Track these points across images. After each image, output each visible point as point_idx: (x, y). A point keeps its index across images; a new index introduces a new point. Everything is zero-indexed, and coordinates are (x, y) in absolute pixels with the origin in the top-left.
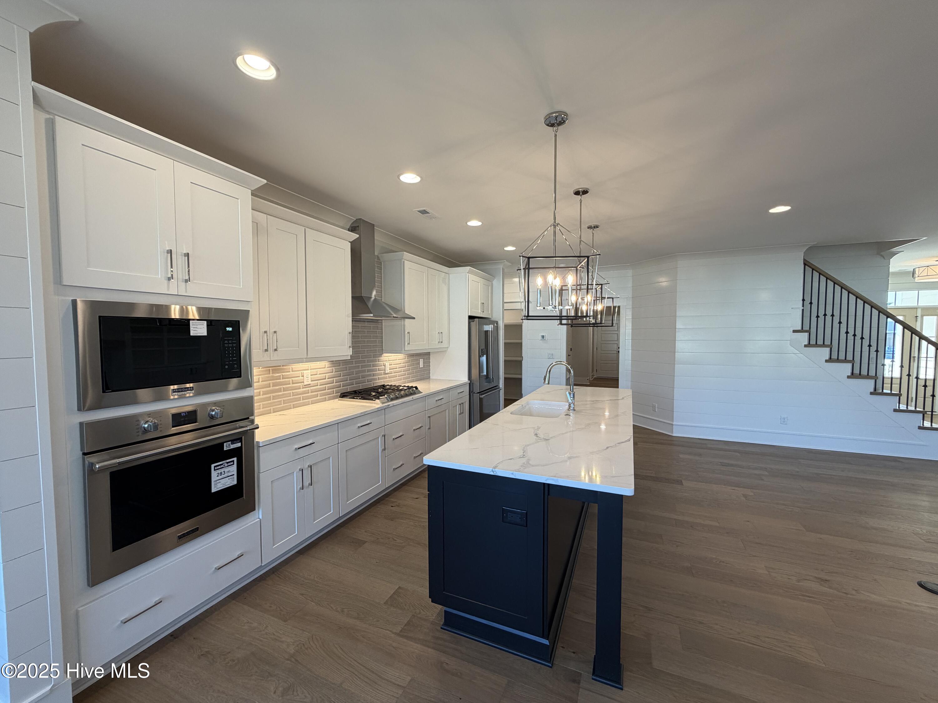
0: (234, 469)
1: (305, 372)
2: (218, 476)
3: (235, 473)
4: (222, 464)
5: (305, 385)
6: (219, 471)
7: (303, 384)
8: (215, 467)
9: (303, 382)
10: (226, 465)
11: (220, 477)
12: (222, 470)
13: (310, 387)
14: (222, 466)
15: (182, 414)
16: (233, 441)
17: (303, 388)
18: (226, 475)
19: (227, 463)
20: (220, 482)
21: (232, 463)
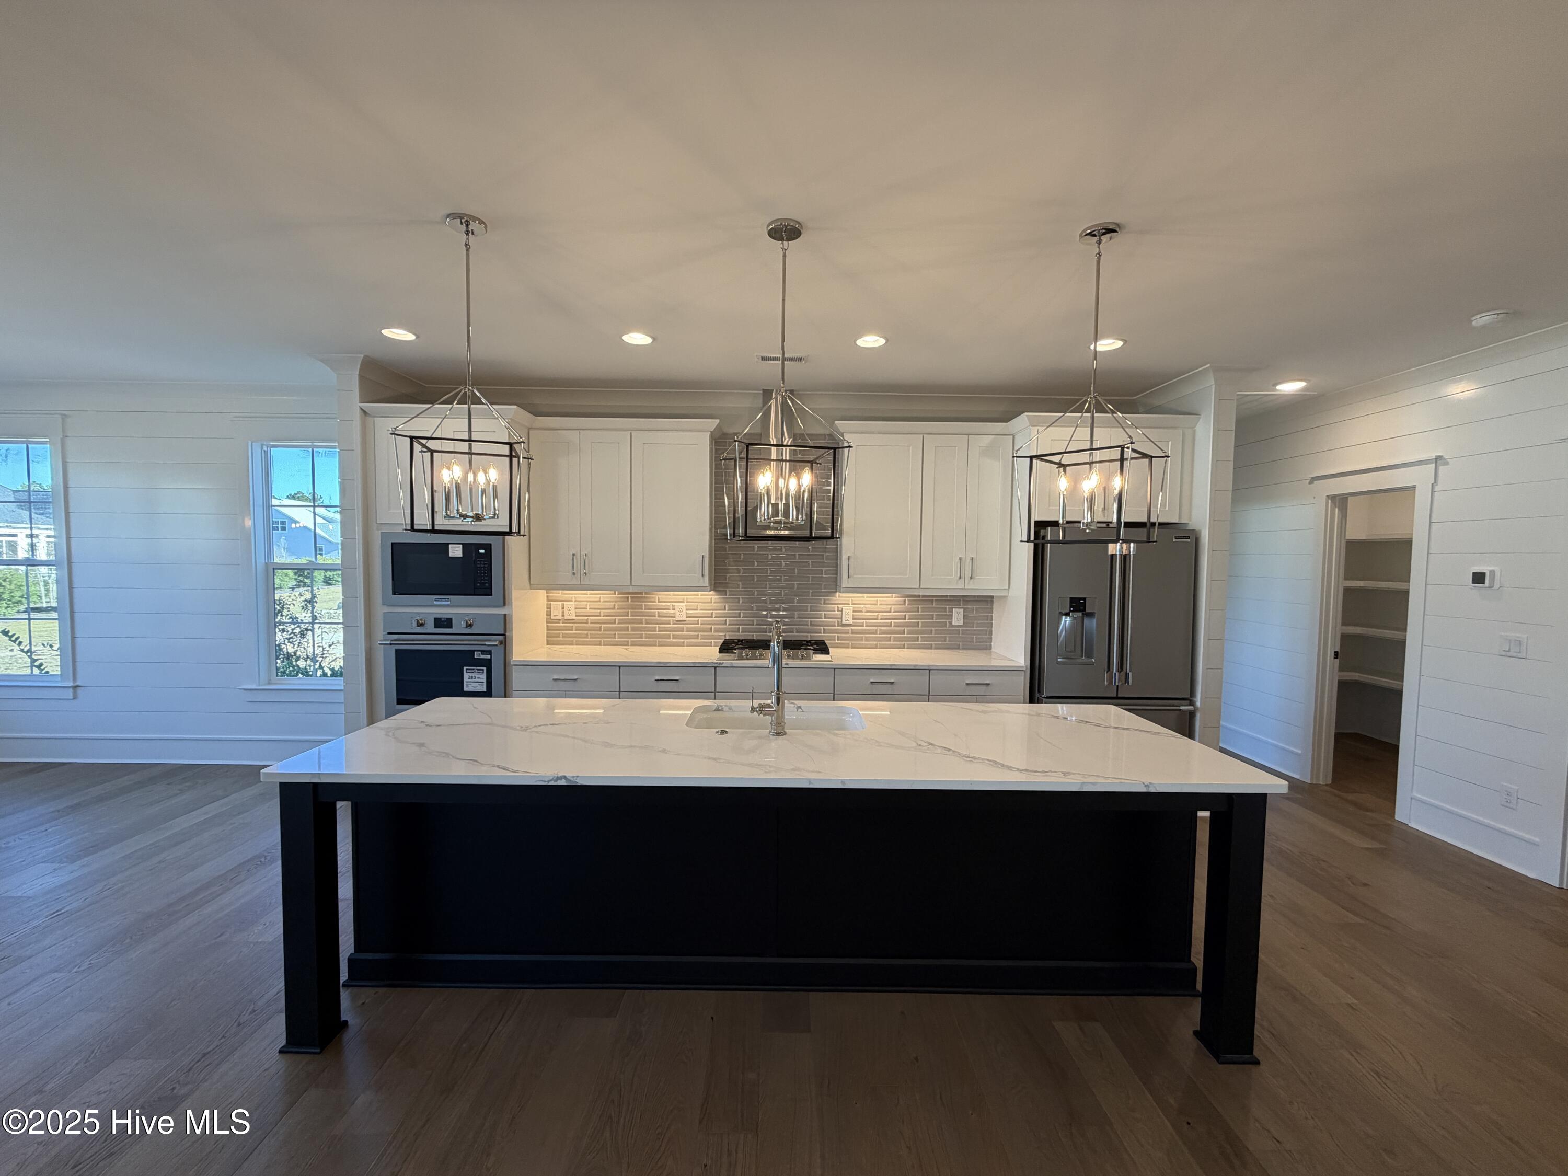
0: (483, 677)
1: (676, 604)
2: (469, 678)
3: (485, 681)
4: (473, 670)
5: (677, 621)
6: (471, 675)
7: (674, 619)
8: (467, 669)
9: (675, 617)
10: (477, 671)
11: (471, 680)
12: (473, 675)
13: (686, 624)
14: (473, 671)
15: (442, 619)
16: (483, 652)
17: (674, 624)
18: (476, 680)
19: (478, 670)
20: (471, 685)
21: (482, 671)
